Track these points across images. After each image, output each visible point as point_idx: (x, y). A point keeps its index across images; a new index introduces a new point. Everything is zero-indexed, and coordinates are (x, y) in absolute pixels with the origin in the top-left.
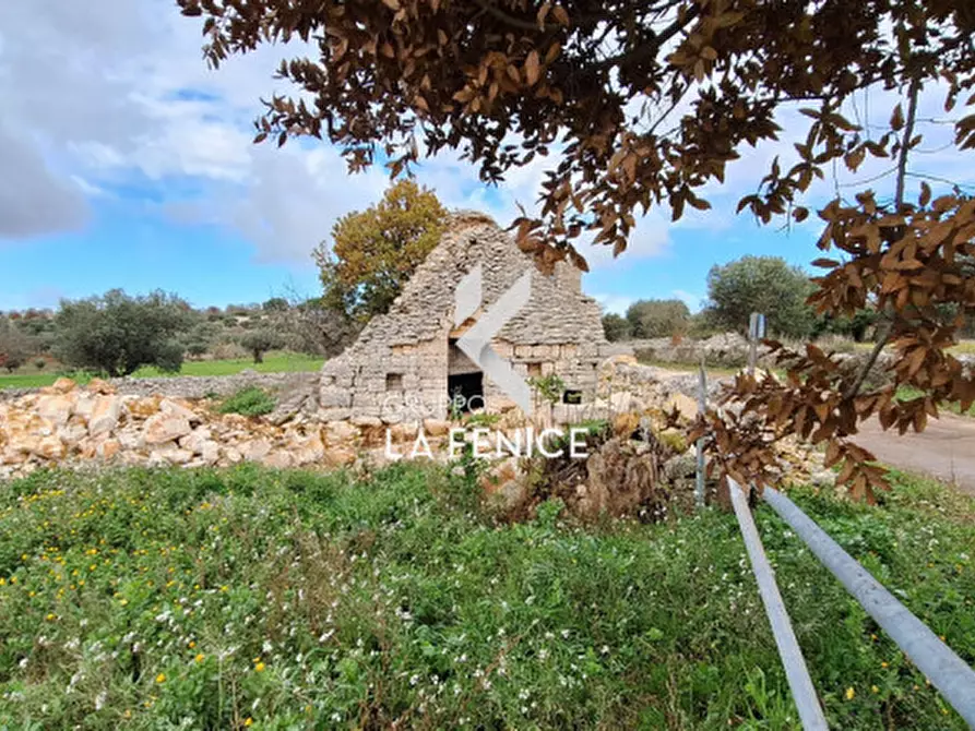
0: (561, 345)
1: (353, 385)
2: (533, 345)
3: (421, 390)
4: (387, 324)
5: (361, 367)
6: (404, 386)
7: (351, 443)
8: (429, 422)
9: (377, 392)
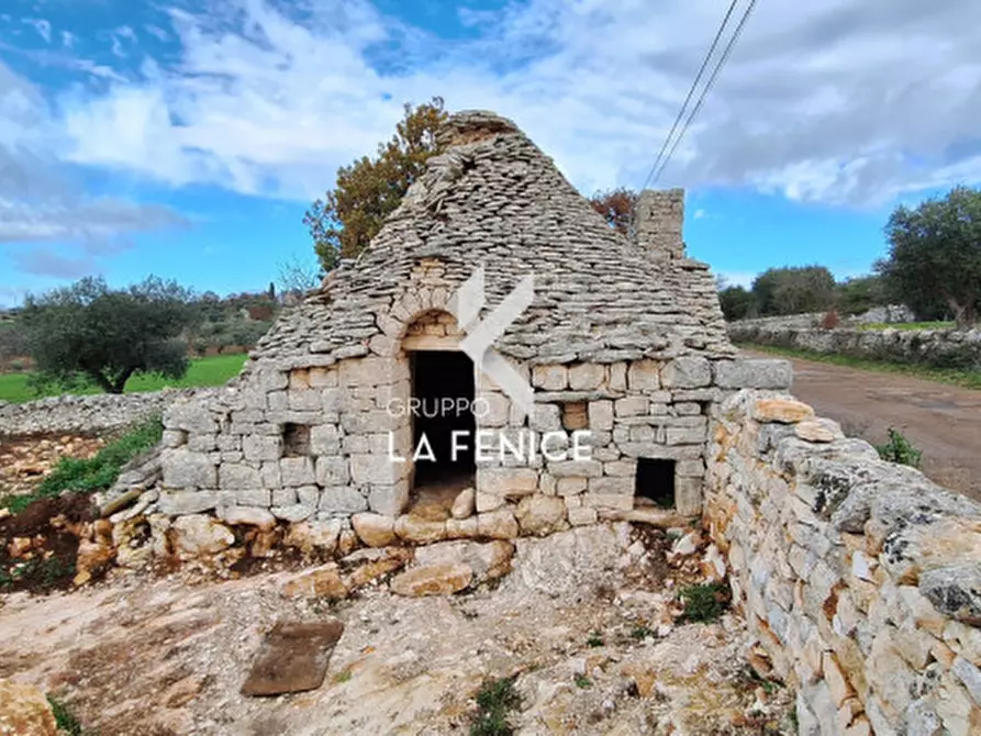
0: (629, 362)
1: (216, 448)
2: (568, 365)
3: (347, 456)
5: (230, 413)
6: (314, 450)
7: (216, 558)
8: (363, 520)
9: (262, 462)
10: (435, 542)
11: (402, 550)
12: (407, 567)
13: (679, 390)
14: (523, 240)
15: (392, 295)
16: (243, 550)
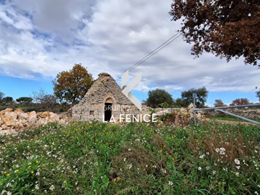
1: (81, 113)
3: (98, 115)
4: (89, 99)
5: (84, 109)
6: (94, 114)
9: (87, 115)
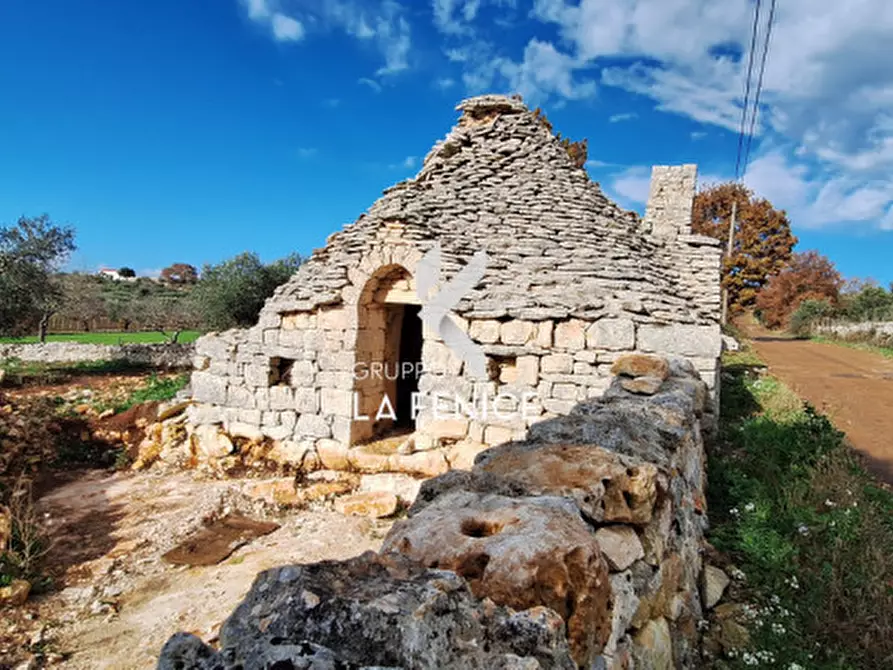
0: (557, 321)
1: (227, 373)
2: (500, 320)
3: (318, 389)
6: (295, 380)
8: (325, 445)
9: (256, 387)
10: (379, 472)
11: (352, 475)
12: (353, 491)
13: (604, 351)
14: (494, 208)
15: (361, 251)
16: (238, 458)
